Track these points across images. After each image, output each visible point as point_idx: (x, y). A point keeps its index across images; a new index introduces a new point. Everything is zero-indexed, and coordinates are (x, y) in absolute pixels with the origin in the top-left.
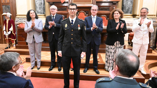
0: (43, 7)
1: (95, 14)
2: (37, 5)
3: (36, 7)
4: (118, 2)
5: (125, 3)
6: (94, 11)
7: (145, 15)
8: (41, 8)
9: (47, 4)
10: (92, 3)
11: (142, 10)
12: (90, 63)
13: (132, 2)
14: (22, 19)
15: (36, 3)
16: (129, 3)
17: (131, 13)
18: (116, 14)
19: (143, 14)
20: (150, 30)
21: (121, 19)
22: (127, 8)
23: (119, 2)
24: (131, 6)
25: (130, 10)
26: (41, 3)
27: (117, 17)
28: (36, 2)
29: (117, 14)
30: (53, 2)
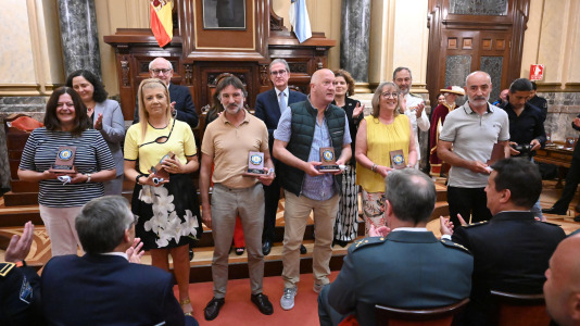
0: (95, 60)
1: (282, 83)
2: (73, 53)
3: (69, 58)
4: (328, 48)
5: (347, 53)
6: (279, 75)
7: (407, 87)
8: (86, 63)
9: (106, 48)
10: (257, 50)
11: (398, 74)
12: (277, 225)
13: (365, 48)
14: (17, 102)
15: (69, 44)
16: (359, 51)
17: (364, 81)
18: (339, 85)
19: (404, 82)
20: (422, 125)
21: (351, 97)
22: (354, 66)
23: (332, 49)
24: (364, 60)
25: (363, 70)
26: (87, 46)
27: (341, 93)
28: (68, 40)
29: (342, 83)
30: (129, 44)
